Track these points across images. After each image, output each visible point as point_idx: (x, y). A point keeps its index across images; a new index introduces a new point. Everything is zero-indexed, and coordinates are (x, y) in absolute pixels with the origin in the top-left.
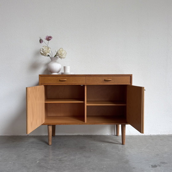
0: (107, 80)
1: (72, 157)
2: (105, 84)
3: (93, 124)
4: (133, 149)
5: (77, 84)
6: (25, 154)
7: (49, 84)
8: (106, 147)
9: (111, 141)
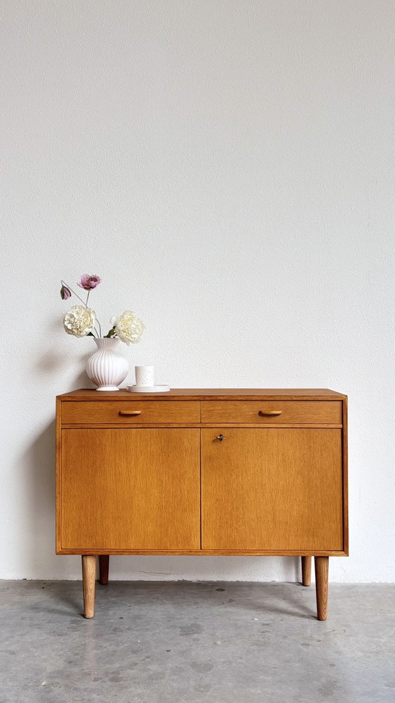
0: (266, 412)
1: (154, 668)
2: (262, 425)
3: (223, 554)
4: (351, 638)
5: (175, 426)
6: (7, 651)
7: (86, 426)
8: (265, 628)
9: (283, 604)
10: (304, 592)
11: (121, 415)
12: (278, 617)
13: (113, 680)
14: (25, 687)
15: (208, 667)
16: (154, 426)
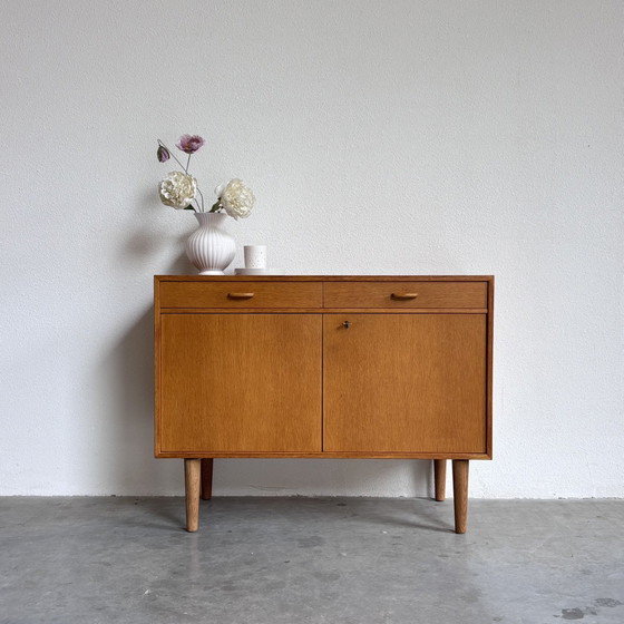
0: (400, 295)
1: (272, 578)
2: (394, 311)
3: (348, 457)
4: (494, 550)
5: (293, 311)
6: (100, 563)
7: (190, 310)
8: (395, 541)
9: (414, 518)
10: (437, 508)
11: (231, 298)
12: (411, 531)
13: (225, 589)
14: (126, 596)
15: (334, 577)
16: (269, 311)
